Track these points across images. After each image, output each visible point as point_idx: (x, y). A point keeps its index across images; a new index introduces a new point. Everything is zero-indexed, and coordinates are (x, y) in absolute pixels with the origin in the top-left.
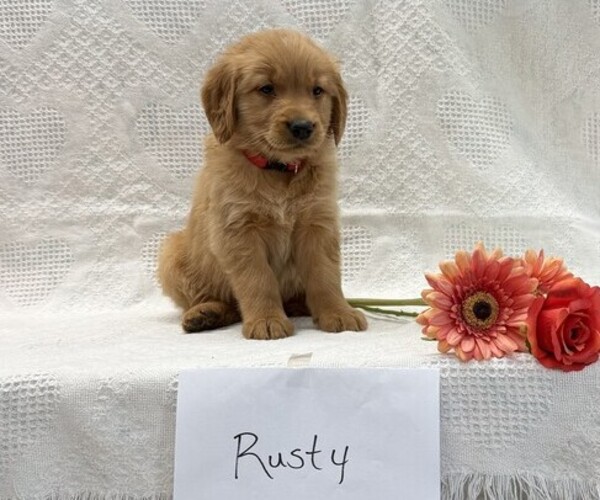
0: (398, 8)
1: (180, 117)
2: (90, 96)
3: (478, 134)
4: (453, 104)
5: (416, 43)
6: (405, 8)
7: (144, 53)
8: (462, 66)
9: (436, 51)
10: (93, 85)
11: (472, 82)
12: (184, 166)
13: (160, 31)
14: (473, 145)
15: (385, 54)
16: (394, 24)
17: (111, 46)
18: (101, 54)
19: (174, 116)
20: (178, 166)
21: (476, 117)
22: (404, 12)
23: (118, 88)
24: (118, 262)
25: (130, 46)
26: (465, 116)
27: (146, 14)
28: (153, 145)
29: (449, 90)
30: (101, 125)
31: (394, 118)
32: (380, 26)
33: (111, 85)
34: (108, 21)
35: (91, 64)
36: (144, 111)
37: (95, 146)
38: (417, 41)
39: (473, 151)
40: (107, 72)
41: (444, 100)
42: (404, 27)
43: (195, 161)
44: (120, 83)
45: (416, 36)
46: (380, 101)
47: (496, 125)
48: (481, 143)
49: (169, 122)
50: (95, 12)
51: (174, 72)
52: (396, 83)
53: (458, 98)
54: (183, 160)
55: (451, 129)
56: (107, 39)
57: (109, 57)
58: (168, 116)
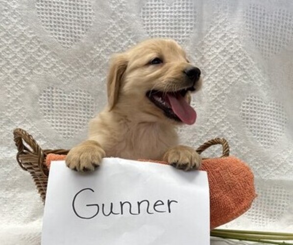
0: (221, 39)
1: (69, 97)
2: (8, 78)
3: (265, 125)
4: (251, 104)
5: (231, 63)
6: (226, 39)
7: (48, 52)
8: (259, 80)
9: (244, 69)
10: (10, 71)
11: (264, 91)
12: (69, 130)
13: (60, 38)
14: (262, 132)
15: (210, 68)
16: (217, 48)
17: (26, 45)
18: (18, 50)
19: (65, 97)
20: (65, 130)
21: (265, 114)
22: (225, 41)
23: (28, 75)
24: (20, 192)
25: (39, 46)
26: (259, 113)
27: (51, 26)
28: (49, 115)
29: (250, 95)
30: (14, 99)
31: (212, 110)
32: (208, 49)
33: (24, 72)
34: (25, 28)
35: (10, 57)
36: (45, 92)
37: (9, 112)
38: (232, 61)
39: (262, 136)
40: (22, 63)
41: (246, 101)
42: (224, 51)
43: (76, 127)
44: (29, 71)
45: (232, 58)
46: (204, 98)
47: (277, 120)
48: (267, 131)
49: (61, 100)
50: (16, 21)
51: (67, 67)
52: (216, 88)
53: (255, 101)
54: (69, 127)
55: (249, 120)
56: (23, 41)
57: (23, 53)
58: (61, 96)
